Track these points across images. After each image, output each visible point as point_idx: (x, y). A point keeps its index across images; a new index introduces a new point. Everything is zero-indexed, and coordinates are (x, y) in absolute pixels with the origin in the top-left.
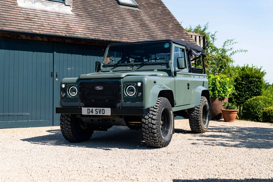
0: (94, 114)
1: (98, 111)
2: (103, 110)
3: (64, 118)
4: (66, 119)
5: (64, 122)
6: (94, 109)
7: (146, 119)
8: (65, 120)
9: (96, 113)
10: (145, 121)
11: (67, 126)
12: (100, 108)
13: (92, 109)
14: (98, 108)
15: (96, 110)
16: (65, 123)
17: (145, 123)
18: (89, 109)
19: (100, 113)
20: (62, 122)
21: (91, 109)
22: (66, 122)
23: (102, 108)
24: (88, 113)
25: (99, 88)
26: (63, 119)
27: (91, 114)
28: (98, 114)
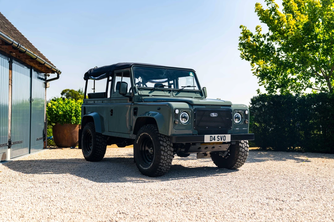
0: (216, 141)
1: (220, 138)
2: (224, 137)
3: (166, 148)
4: (169, 149)
5: (167, 153)
6: (216, 136)
7: (242, 144)
8: (167, 151)
9: (218, 140)
10: (242, 146)
11: (170, 158)
12: (221, 135)
13: (215, 136)
14: (220, 135)
15: (218, 137)
16: (168, 155)
17: (242, 147)
18: (212, 136)
19: (221, 140)
20: (165, 153)
21: (213, 136)
22: (169, 153)
23: (223, 135)
24: (210, 141)
25: (214, 115)
26: (165, 150)
27: (213, 141)
28: (220, 141)
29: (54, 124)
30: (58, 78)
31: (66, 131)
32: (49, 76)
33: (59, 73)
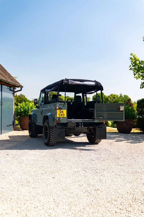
29: (19, 117)
30: (21, 90)
31: (25, 121)
32: (16, 89)
33: (22, 87)
